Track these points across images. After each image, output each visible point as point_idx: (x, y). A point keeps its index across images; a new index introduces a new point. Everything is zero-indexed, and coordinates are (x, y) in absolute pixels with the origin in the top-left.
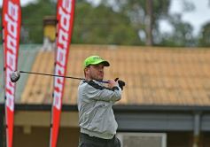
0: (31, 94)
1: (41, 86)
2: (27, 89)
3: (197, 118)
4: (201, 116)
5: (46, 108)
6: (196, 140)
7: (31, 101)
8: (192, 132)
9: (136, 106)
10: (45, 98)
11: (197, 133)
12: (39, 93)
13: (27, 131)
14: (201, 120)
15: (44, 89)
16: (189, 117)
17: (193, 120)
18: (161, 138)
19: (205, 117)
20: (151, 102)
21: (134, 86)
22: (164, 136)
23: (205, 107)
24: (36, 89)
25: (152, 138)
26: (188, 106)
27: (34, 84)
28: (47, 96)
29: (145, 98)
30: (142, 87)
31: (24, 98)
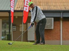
0: (17, 8)
1: (20, 5)
2: (16, 6)
3: (62, 13)
4: (63, 13)
5: (22, 11)
6: (61, 19)
7: (17, 9)
8: (60, 17)
9: (45, 10)
10: (21, 9)
11: (62, 17)
12: (19, 7)
13: (17, 17)
14: (63, 14)
15: (21, 6)
16: (60, 13)
17: (61, 14)
18: (52, 19)
19: (64, 13)
20: (49, 9)
21: (45, 5)
22: (53, 18)
23: (64, 10)
24: (19, 6)
25: (50, 19)
26: (59, 10)
27: (18, 5)
28: (22, 8)
29: (48, 8)
30: (47, 5)
31: (16, 9)
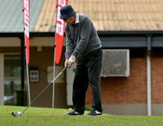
0: (41, 26)
1: (48, 20)
2: (39, 23)
3: (149, 39)
4: (152, 37)
6: (149, 53)
7: (41, 30)
8: (146, 48)
9: (109, 31)
10: (51, 28)
11: (149, 49)
12: (46, 25)
14: (152, 40)
15: (50, 23)
16: (144, 39)
17: (147, 40)
19: (155, 38)
20: (119, 29)
21: (108, 19)
22: (128, 51)
23: (154, 31)
24: (44, 22)
25: (121, 52)
27: (43, 19)
29: (115, 26)
30: (113, 20)
